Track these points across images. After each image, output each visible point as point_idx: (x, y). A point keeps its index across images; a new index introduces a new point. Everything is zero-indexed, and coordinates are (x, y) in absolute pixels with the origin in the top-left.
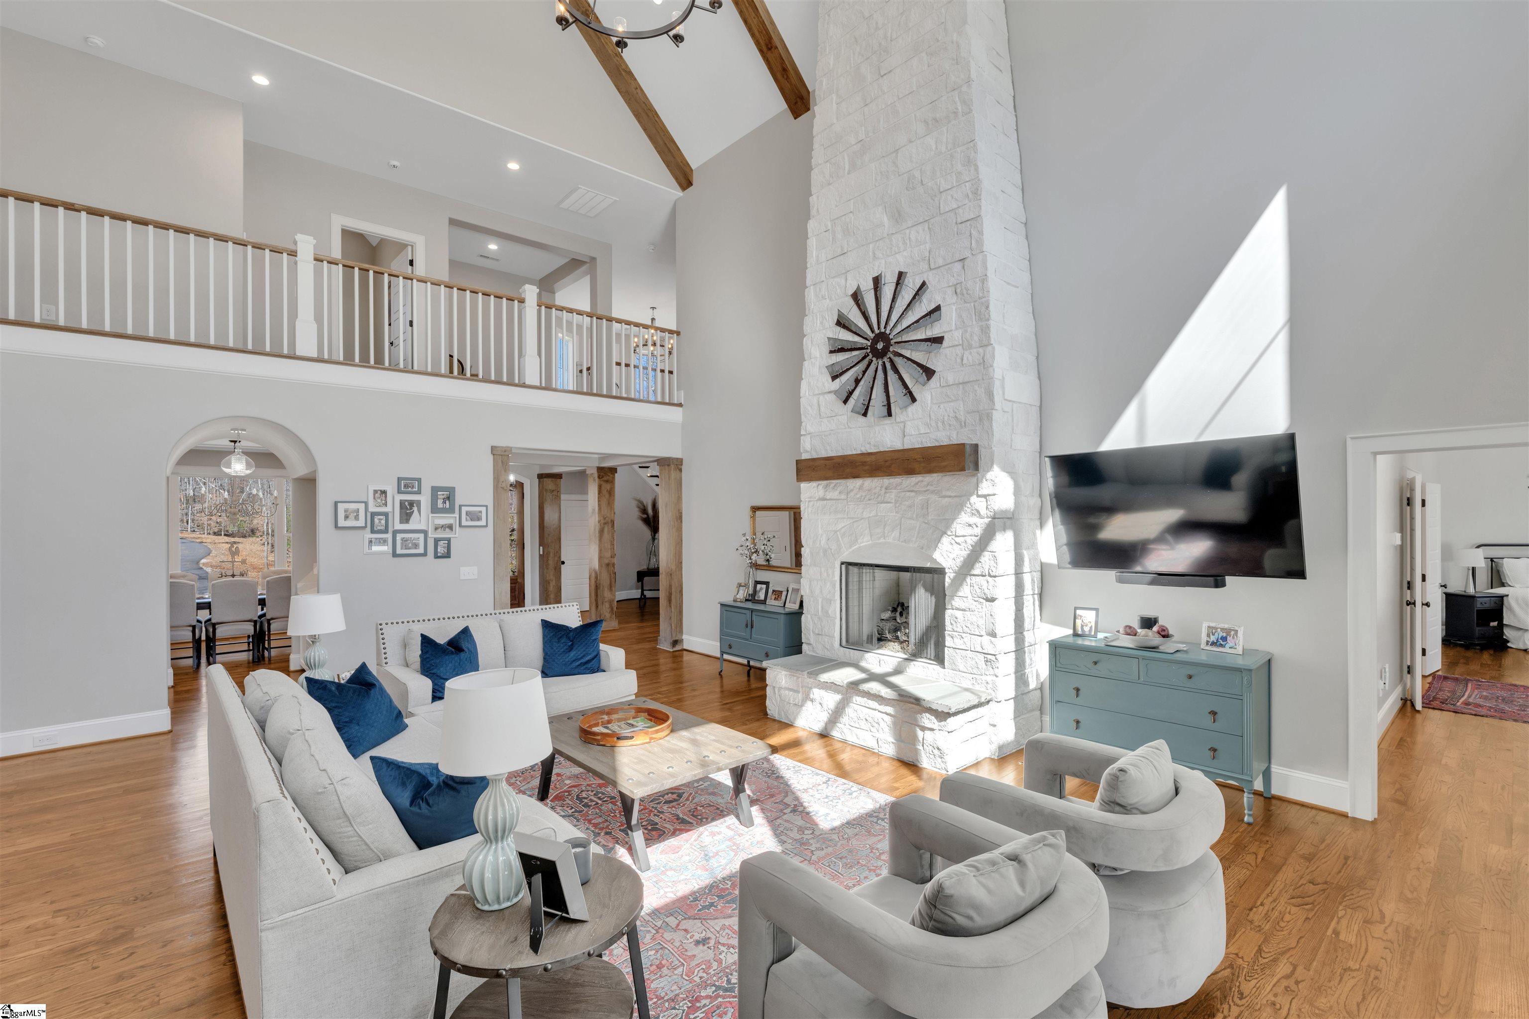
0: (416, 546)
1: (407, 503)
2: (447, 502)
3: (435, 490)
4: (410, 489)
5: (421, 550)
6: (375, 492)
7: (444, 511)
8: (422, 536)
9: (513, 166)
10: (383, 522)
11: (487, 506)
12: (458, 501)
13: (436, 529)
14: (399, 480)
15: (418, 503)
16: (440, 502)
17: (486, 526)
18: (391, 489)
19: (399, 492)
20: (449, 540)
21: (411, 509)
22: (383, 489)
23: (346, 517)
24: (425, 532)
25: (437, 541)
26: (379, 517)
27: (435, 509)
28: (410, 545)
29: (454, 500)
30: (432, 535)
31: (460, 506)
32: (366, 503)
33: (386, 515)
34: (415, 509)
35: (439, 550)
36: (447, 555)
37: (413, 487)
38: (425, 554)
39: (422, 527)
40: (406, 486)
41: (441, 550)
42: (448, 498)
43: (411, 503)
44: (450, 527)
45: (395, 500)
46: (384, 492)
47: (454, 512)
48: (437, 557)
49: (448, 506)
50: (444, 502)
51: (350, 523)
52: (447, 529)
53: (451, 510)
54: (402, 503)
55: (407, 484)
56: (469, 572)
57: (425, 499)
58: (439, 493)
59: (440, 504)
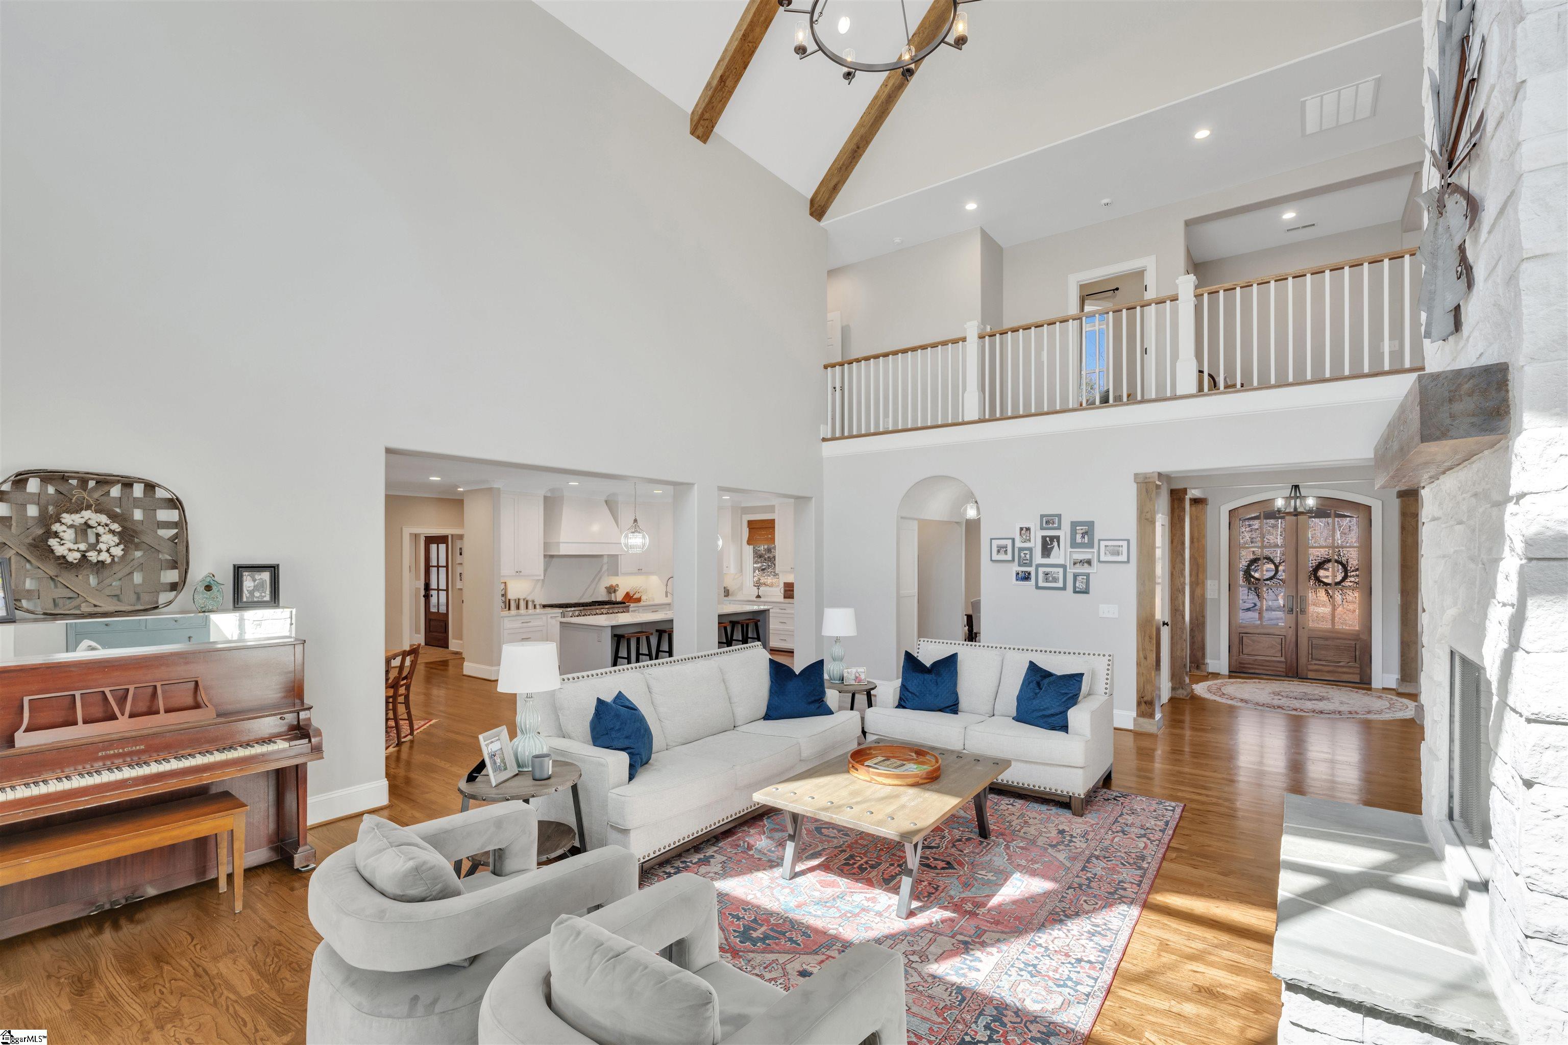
0: (1055, 580)
1: (1048, 539)
2: (1086, 536)
3: (1074, 525)
4: (1051, 525)
5: (1060, 584)
6: (1021, 529)
7: (1082, 545)
8: (1061, 570)
9: (1202, 134)
10: (1028, 556)
11: (1128, 541)
12: (1098, 535)
13: (1075, 564)
14: (1042, 516)
15: (1058, 538)
16: (1079, 537)
17: (1128, 562)
18: (1034, 525)
19: (1042, 528)
20: (1088, 575)
21: (1051, 544)
22: (1027, 526)
23: (999, 551)
24: (1064, 567)
25: (1075, 576)
26: (1025, 552)
27: (1074, 544)
28: (1051, 579)
29: (1093, 535)
30: (1071, 571)
31: (1100, 540)
32: (1013, 540)
33: (1030, 550)
34: (1055, 544)
35: (1077, 585)
36: (1086, 592)
37: (1054, 523)
38: (1064, 588)
39: (1061, 562)
40: (1047, 522)
41: (1080, 585)
42: (1086, 533)
43: (1052, 538)
44: (1089, 562)
45: (1037, 536)
46: (1028, 529)
47: (1092, 547)
48: (1075, 592)
49: (1086, 541)
50: (1083, 537)
51: (1002, 557)
52: (1085, 564)
53: (1090, 545)
54: (1044, 538)
55: (1049, 521)
56: (1108, 611)
57: (1064, 534)
58: (1078, 528)
59: (1079, 539)
